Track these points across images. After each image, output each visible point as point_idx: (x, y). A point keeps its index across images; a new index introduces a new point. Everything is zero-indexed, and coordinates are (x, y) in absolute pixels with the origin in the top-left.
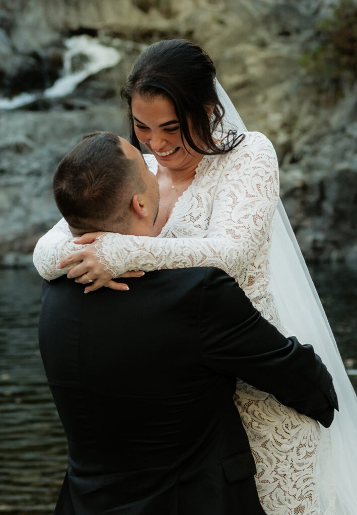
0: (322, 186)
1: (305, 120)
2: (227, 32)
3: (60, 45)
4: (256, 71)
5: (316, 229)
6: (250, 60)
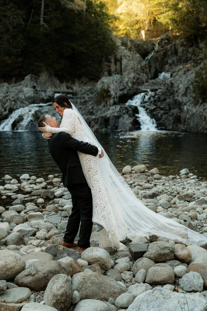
0: (98, 119)
1: (95, 108)
2: (82, 92)
3: (54, 95)
4: (87, 99)
5: (97, 126)
6: (86, 97)
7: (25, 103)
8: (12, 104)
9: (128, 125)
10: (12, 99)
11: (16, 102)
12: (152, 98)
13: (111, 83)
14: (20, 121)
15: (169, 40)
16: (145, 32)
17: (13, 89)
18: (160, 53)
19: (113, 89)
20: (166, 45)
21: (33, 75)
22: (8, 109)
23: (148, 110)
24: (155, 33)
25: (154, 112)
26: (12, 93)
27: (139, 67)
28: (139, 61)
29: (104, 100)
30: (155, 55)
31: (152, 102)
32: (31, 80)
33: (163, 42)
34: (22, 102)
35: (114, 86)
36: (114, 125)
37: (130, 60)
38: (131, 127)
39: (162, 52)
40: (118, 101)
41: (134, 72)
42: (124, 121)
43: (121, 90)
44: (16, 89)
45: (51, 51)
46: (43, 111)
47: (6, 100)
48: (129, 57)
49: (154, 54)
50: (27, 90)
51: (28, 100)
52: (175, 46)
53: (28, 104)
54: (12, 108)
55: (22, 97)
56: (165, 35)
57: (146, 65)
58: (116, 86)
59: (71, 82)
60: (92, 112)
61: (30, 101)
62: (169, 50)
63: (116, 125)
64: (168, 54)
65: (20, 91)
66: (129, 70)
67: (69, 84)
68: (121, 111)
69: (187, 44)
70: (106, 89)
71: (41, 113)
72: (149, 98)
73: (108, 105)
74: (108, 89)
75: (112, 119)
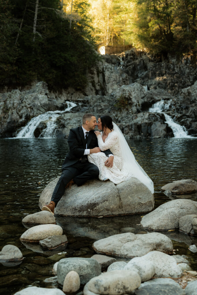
1: (119, 115)
4: (103, 107)
7: (41, 110)
8: (28, 111)
9: (162, 132)
10: (28, 106)
11: (32, 109)
12: (173, 107)
13: (132, 91)
14: (44, 128)
15: (135, 56)
16: (106, 48)
17: (29, 96)
18: (130, 67)
19: (135, 97)
20: (132, 60)
21: (44, 82)
22: (24, 116)
23: (175, 118)
24: (115, 49)
25: (182, 119)
26: (28, 100)
27: (121, 79)
28: (120, 73)
29: (125, 108)
30: (124, 69)
31: (174, 110)
32: (43, 87)
33: (129, 57)
34: (38, 109)
35: (136, 94)
36: (147, 133)
37: (112, 72)
38: (165, 134)
39: (131, 66)
40: (141, 109)
41: (116, 84)
42: (157, 128)
43: (142, 98)
44: (31, 95)
45: (43, 60)
46: (65, 118)
47: (21, 107)
48: (111, 69)
49: (122, 68)
50: (42, 97)
51: (43, 107)
52: (143, 61)
53: (44, 112)
54: (28, 115)
55: (38, 104)
56: (130, 51)
57: (126, 77)
58: (138, 94)
59: (59, 92)
60: (117, 119)
61: (46, 109)
62: (138, 65)
63: (149, 132)
64: (138, 68)
65: (36, 98)
66: (112, 82)
67: (57, 94)
68: (151, 118)
69: (155, 59)
70: (127, 97)
71: (64, 120)
72: (170, 107)
73: (130, 113)
74: (130, 97)
75: (144, 126)
